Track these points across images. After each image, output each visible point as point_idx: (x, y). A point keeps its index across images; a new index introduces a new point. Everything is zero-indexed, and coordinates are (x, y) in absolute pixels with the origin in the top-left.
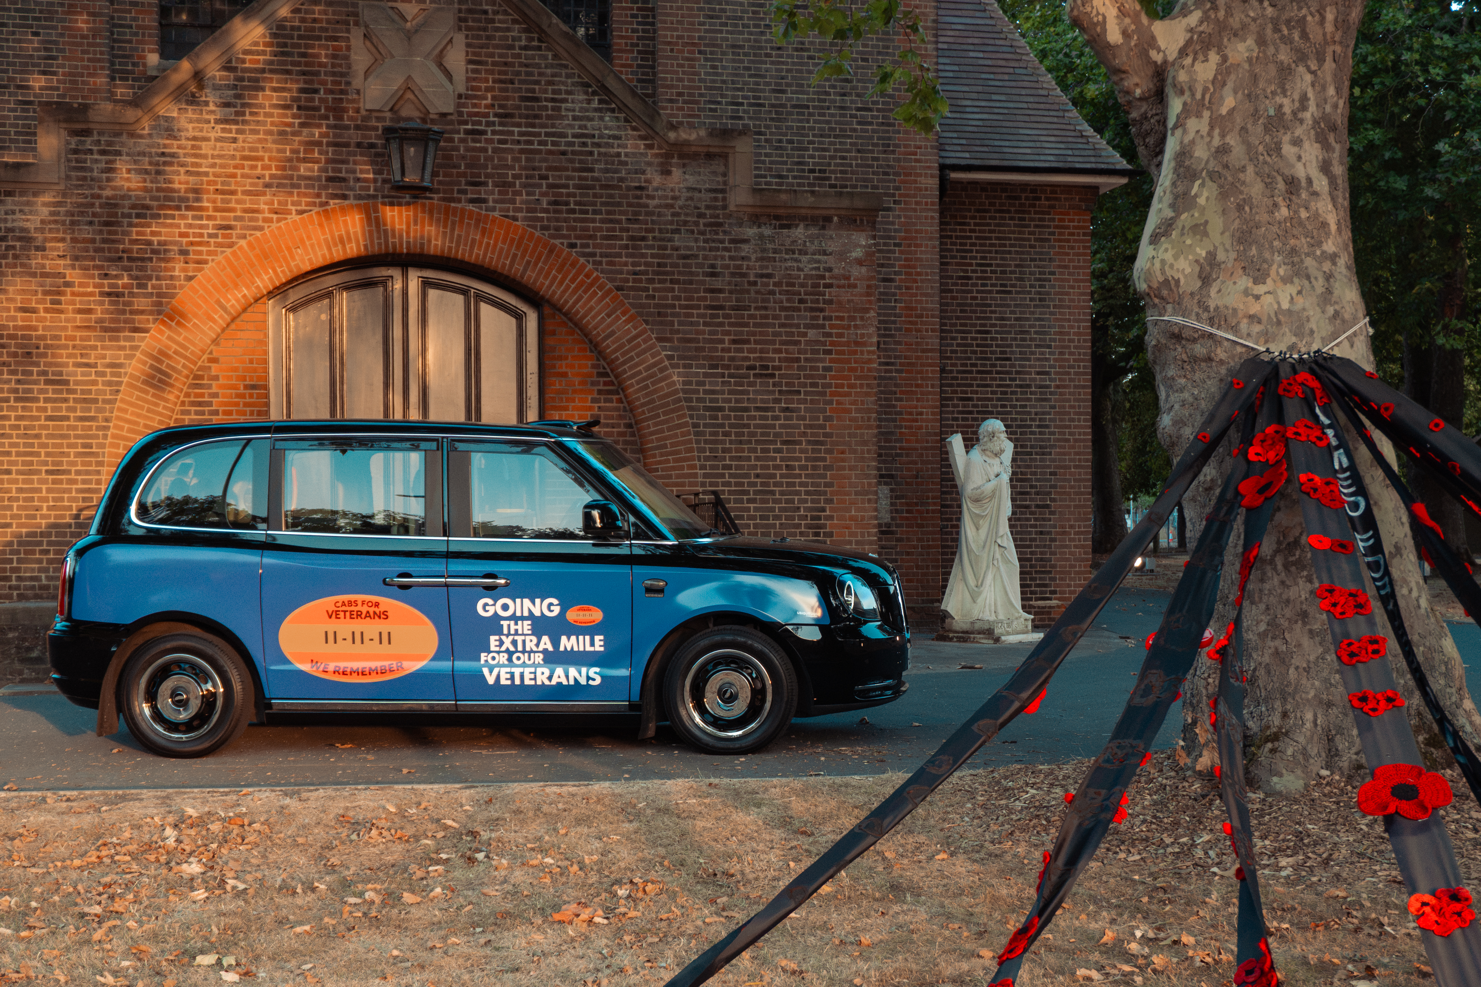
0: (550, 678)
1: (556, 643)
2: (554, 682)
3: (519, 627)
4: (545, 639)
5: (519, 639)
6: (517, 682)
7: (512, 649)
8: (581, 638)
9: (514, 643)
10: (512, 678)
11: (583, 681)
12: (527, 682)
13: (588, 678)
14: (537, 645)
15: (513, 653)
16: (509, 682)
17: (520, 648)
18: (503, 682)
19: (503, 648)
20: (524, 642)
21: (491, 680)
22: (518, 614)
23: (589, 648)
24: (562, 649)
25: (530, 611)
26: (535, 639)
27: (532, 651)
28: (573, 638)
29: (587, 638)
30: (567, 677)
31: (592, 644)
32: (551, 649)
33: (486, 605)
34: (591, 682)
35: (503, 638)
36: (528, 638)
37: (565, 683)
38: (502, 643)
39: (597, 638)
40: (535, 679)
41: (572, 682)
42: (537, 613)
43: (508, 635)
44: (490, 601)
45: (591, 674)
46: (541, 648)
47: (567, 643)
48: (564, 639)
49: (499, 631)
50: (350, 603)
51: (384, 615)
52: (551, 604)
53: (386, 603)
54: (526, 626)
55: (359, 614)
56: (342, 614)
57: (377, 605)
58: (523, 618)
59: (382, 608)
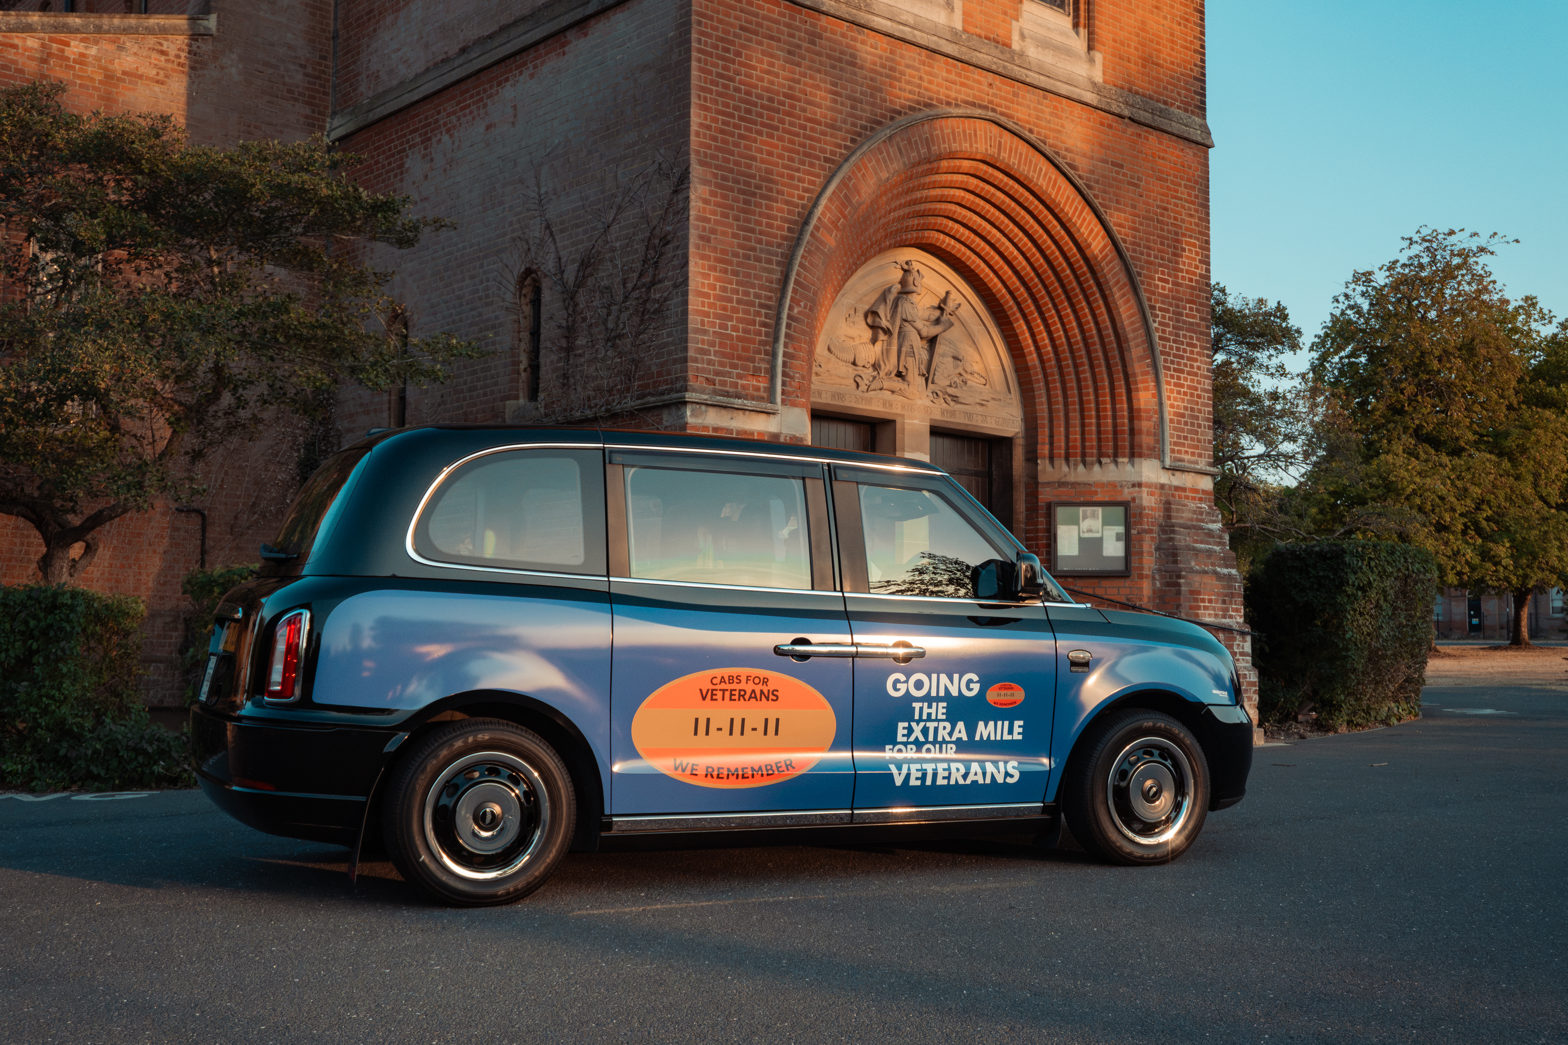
0: (965, 776)
1: (971, 730)
2: (968, 782)
3: (933, 711)
4: (961, 725)
5: (931, 725)
6: (929, 782)
7: (922, 739)
8: (1000, 723)
9: (925, 731)
10: (923, 778)
11: (1000, 779)
12: (940, 782)
13: (1007, 774)
14: (950, 734)
15: (924, 743)
16: (918, 783)
17: (931, 738)
18: (913, 782)
19: (912, 739)
20: (936, 729)
21: (899, 781)
22: (934, 694)
23: (1007, 737)
24: (977, 738)
25: (946, 689)
26: (948, 725)
27: (944, 741)
28: (991, 724)
29: (1006, 723)
30: (984, 774)
31: (1011, 732)
32: (965, 738)
33: (897, 681)
34: (1009, 780)
35: (914, 724)
36: (942, 724)
37: (981, 781)
38: (910, 730)
39: (1018, 723)
40: (948, 778)
41: (988, 781)
42: (955, 693)
43: (918, 722)
44: (902, 678)
45: (1011, 771)
46: (954, 739)
47: (984, 730)
48: (981, 724)
49: (909, 716)
50: (731, 679)
51: (772, 696)
52: (970, 681)
53: (777, 679)
54: (941, 709)
55: (742, 695)
56: (720, 694)
57: (765, 681)
58: (938, 699)
59: (771, 686)
